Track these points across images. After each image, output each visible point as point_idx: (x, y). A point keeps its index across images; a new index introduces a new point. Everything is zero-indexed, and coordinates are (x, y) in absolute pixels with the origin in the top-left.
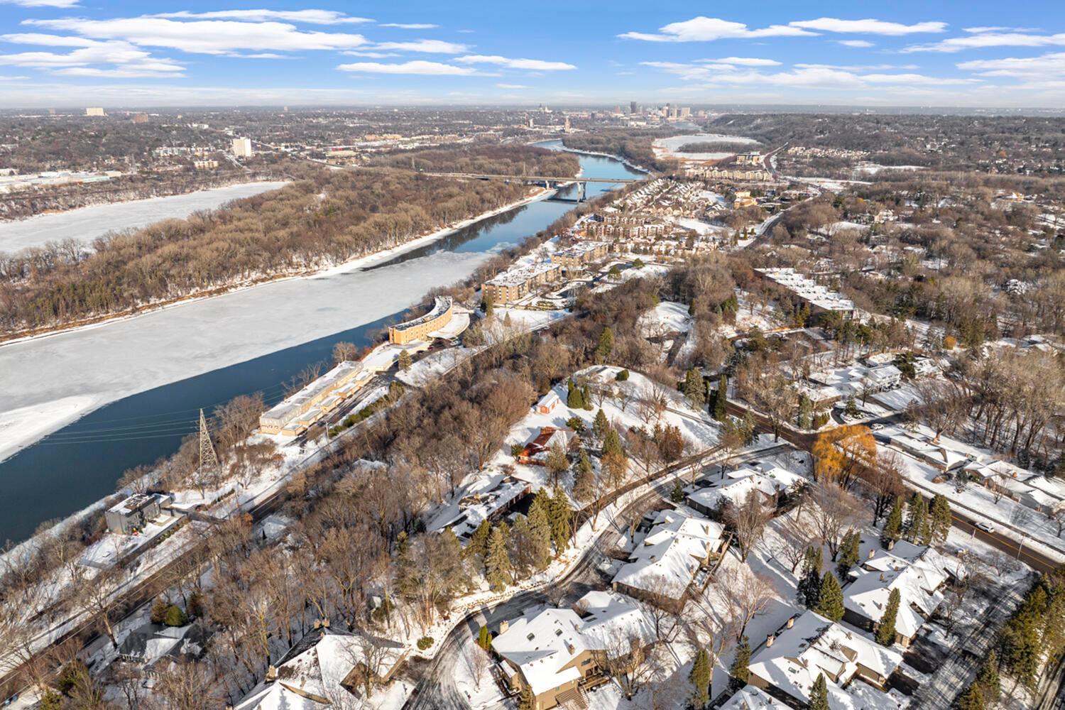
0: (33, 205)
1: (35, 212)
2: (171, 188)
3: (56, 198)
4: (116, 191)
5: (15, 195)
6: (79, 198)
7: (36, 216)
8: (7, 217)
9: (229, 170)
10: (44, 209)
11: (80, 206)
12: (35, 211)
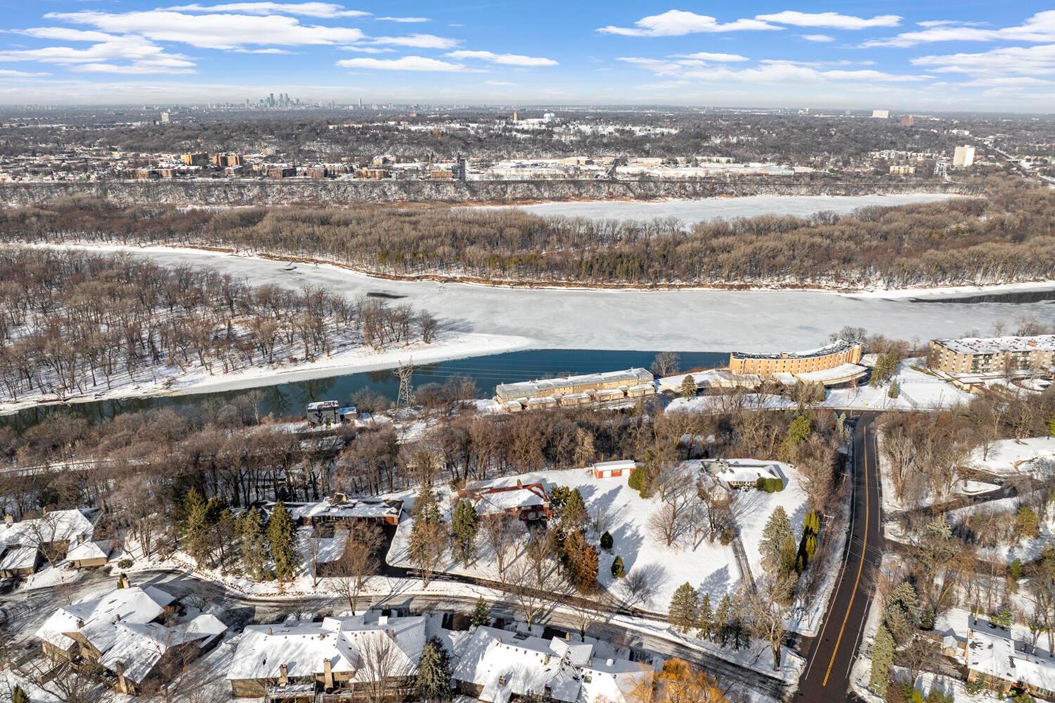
0: (713, 189)
1: (711, 195)
2: (846, 189)
3: (735, 185)
4: (789, 185)
5: (706, 179)
6: (755, 187)
7: (709, 198)
8: (687, 196)
9: (926, 176)
10: (721, 194)
11: (752, 194)
12: (712, 193)
